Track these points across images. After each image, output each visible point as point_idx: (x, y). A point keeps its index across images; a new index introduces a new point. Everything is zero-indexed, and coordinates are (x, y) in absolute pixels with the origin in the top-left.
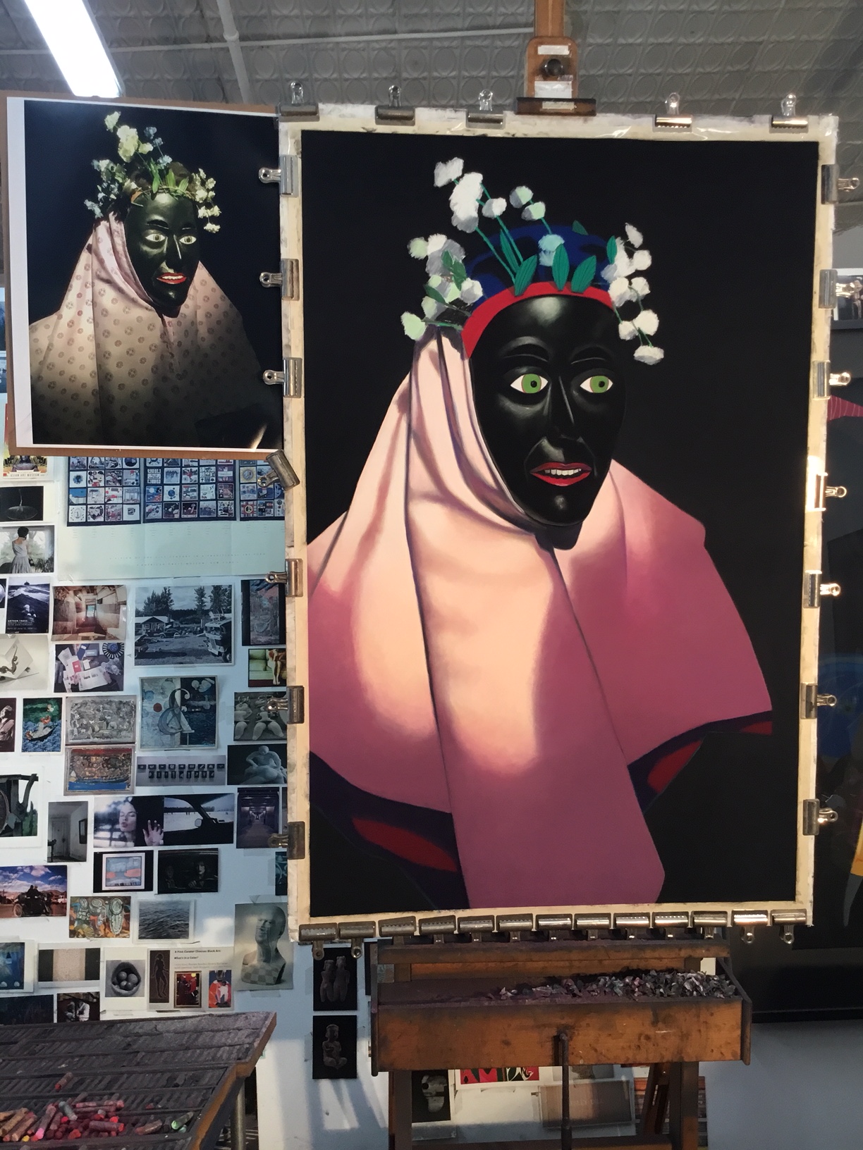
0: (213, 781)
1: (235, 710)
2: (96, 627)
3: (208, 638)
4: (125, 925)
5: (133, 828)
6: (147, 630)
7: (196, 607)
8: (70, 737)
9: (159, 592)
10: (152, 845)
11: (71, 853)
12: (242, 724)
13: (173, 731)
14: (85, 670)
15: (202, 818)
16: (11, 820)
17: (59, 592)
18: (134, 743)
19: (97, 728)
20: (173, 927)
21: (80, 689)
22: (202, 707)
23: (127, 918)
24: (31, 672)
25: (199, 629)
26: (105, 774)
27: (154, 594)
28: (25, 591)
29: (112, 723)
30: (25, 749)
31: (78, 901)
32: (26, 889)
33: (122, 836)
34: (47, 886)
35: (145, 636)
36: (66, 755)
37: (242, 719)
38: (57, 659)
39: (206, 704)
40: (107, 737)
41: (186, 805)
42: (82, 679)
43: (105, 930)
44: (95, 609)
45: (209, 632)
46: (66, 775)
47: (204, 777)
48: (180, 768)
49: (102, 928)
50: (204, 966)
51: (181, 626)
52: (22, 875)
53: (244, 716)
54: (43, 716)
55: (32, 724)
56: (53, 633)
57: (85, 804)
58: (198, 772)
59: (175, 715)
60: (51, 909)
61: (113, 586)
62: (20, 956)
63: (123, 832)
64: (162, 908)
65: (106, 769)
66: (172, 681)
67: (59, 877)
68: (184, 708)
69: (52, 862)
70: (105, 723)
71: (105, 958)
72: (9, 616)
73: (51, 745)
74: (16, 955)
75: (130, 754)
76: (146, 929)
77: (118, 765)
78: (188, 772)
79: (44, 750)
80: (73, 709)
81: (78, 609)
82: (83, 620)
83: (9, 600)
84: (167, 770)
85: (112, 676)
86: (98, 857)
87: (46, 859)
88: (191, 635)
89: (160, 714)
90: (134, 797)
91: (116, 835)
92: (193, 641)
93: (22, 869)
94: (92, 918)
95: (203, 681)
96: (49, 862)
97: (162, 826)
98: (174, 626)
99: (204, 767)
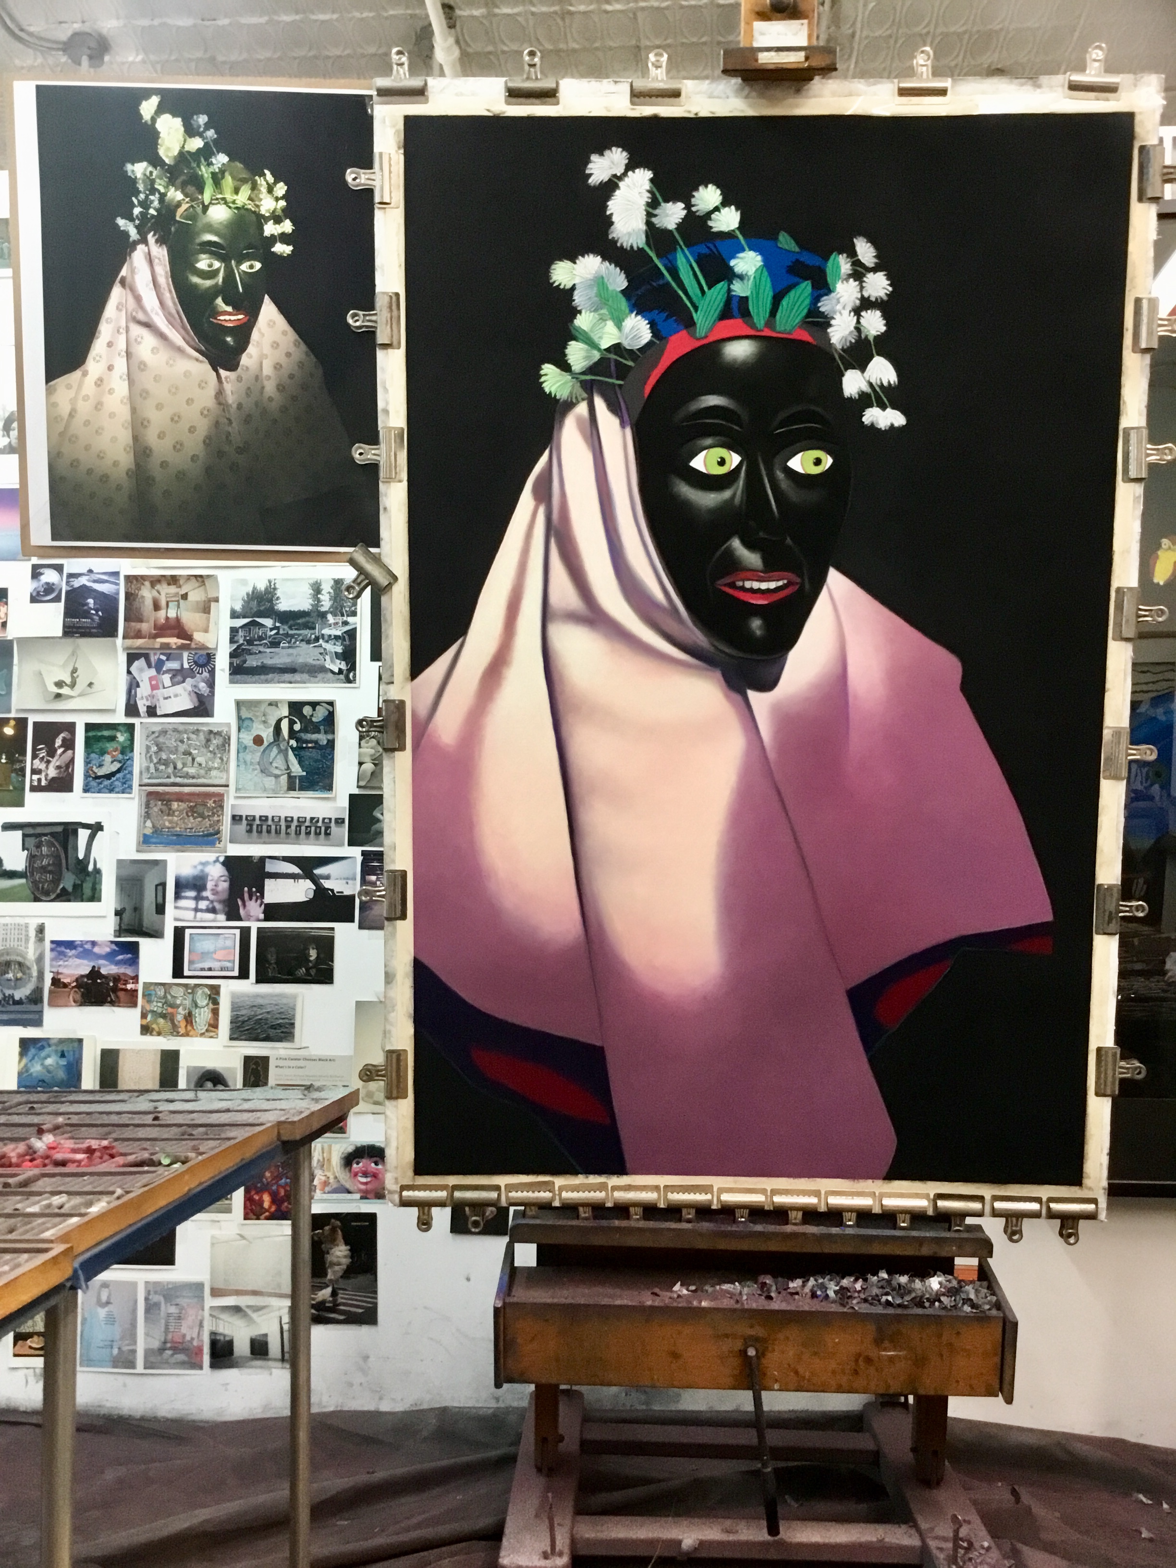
0: (329, 840)
1: (360, 747)
2: (176, 628)
3: (325, 649)
4: (212, 1022)
5: (225, 896)
6: (245, 637)
7: (310, 607)
8: (145, 775)
9: (262, 586)
10: (249, 920)
11: (145, 924)
12: (369, 767)
13: (277, 772)
14: (164, 688)
15: (314, 888)
16: (68, 881)
17: (131, 582)
18: (227, 786)
19: (179, 766)
20: (273, 1027)
21: (159, 713)
22: (316, 742)
23: (215, 1012)
24: (95, 687)
25: (313, 636)
26: (190, 826)
27: (254, 588)
28: (89, 581)
29: (198, 759)
30: (86, 790)
31: (152, 988)
32: (86, 970)
33: (211, 906)
34: (113, 967)
35: (242, 644)
36: (140, 798)
37: (367, 759)
38: (129, 672)
39: (322, 738)
40: (193, 777)
41: (294, 869)
42: (161, 699)
43: (186, 1026)
44: (178, 607)
45: (327, 642)
46: (139, 826)
47: (318, 834)
48: (286, 820)
49: (183, 1024)
50: (313, 1079)
51: (291, 632)
52: (81, 952)
53: (371, 756)
54: (110, 746)
55: (97, 756)
56: (124, 638)
57: (163, 863)
58: (310, 827)
59: (280, 751)
60: (117, 997)
61: (201, 576)
62: (77, 1056)
63: (212, 902)
64: (260, 1001)
65: (191, 818)
66: (277, 706)
67: (129, 956)
68: (293, 743)
69: (119, 937)
70: (190, 758)
71: (185, 1064)
72: (69, 613)
73: (120, 784)
74: (71, 1053)
75: (222, 800)
76: (239, 1027)
77: (206, 814)
78: (297, 826)
79: (111, 791)
80: (150, 738)
81: (157, 607)
82: (163, 621)
83: (67, 592)
84: (270, 822)
85: (199, 696)
86: (179, 933)
87: (112, 932)
88: (303, 644)
89: (262, 748)
90: (227, 857)
91: (203, 905)
92: (305, 654)
93: (82, 944)
94: (170, 1010)
95: (318, 707)
96: (116, 936)
97: (262, 896)
98: (281, 632)
99: (318, 821)
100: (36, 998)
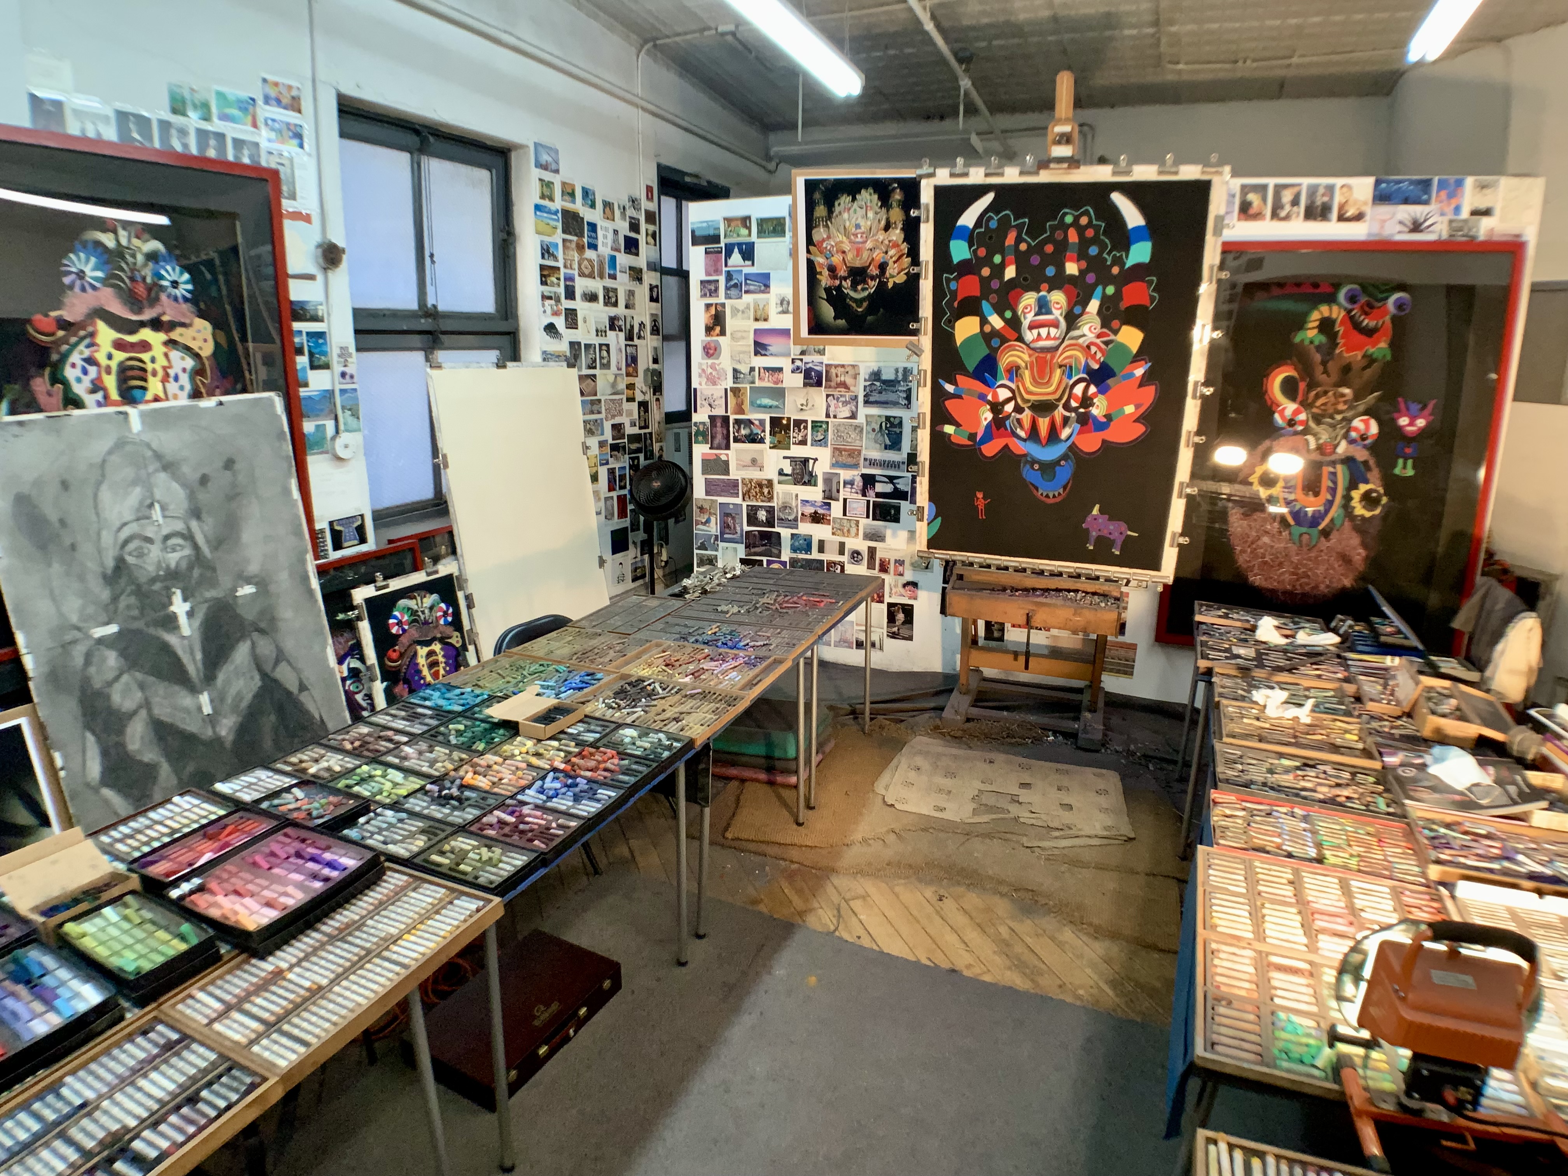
0: (899, 469)
2: (844, 385)
3: (900, 395)
5: (861, 488)
6: (869, 389)
7: (894, 379)
8: (832, 441)
9: (876, 370)
10: (870, 497)
11: (833, 496)
13: (881, 442)
14: (839, 408)
15: (894, 487)
16: (806, 479)
17: (828, 367)
18: (862, 447)
19: (845, 438)
20: (878, 537)
21: (837, 417)
22: (895, 432)
23: (858, 530)
24: (815, 407)
25: (895, 390)
26: (849, 461)
27: (873, 370)
28: (812, 365)
29: (852, 436)
30: (812, 445)
31: (836, 519)
32: (813, 511)
33: (856, 491)
34: (822, 510)
35: (868, 392)
36: (831, 449)
38: (827, 401)
39: (897, 430)
40: (850, 443)
41: (886, 480)
42: (838, 412)
44: (845, 377)
45: (901, 392)
46: (831, 460)
47: (895, 467)
48: (883, 461)
49: (847, 533)
50: (892, 557)
51: (887, 388)
52: (811, 504)
54: (820, 429)
55: (816, 433)
56: (825, 388)
57: (838, 475)
58: (893, 464)
59: (881, 434)
61: (853, 366)
62: (810, 541)
63: (857, 489)
64: (874, 527)
65: (849, 458)
66: (881, 417)
67: (828, 507)
68: (887, 431)
70: (849, 435)
71: (847, 547)
72: (805, 377)
73: (824, 444)
74: (808, 540)
75: (860, 452)
76: (866, 536)
77: (854, 457)
78: (888, 464)
79: (821, 446)
80: (834, 427)
81: (837, 376)
82: (839, 382)
83: (804, 369)
84: (877, 461)
85: (852, 412)
86: (845, 500)
88: (892, 393)
90: (862, 474)
91: (853, 490)
92: (892, 397)
93: (811, 501)
94: (842, 527)
95: (896, 419)
96: (823, 500)
97: (875, 489)
98: (883, 388)
99: (896, 462)
100: (796, 520)
